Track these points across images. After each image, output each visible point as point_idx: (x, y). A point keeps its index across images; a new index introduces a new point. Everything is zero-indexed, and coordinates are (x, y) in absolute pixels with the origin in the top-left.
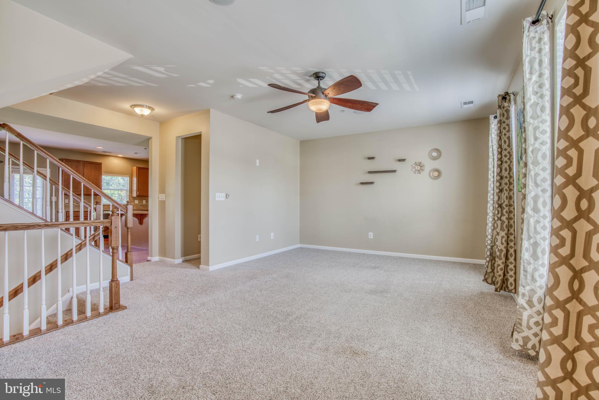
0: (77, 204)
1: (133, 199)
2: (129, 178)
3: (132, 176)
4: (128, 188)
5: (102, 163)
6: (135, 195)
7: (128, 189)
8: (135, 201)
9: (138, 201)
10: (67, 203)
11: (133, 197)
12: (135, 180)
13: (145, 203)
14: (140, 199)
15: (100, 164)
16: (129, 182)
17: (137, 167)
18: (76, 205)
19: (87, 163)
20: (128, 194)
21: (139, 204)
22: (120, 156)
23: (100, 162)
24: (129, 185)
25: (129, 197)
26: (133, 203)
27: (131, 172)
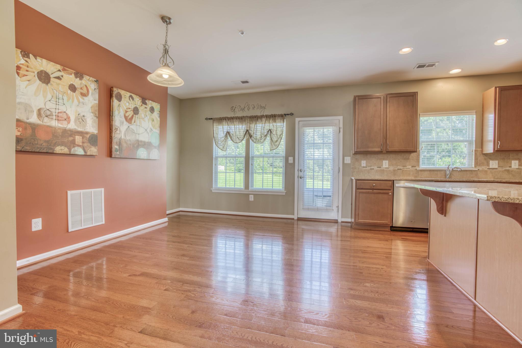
0: (379, 169)
1: (485, 159)
2: (475, 116)
3: (483, 111)
4: (472, 137)
5: (417, 92)
6: (490, 148)
7: (474, 139)
8: (491, 162)
9: (497, 161)
10: (364, 167)
11: (486, 155)
12: (491, 117)
14: (503, 159)
15: (414, 95)
16: (474, 124)
17: (496, 88)
18: (377, 170)
19: (391, 96)
20: (474, 149)
21: (500, 169)
22: (455, 71)
23: (415, 92)
24: (474, 131)
25: (476, 154)
26: (485, 167)
27: (483, 102)
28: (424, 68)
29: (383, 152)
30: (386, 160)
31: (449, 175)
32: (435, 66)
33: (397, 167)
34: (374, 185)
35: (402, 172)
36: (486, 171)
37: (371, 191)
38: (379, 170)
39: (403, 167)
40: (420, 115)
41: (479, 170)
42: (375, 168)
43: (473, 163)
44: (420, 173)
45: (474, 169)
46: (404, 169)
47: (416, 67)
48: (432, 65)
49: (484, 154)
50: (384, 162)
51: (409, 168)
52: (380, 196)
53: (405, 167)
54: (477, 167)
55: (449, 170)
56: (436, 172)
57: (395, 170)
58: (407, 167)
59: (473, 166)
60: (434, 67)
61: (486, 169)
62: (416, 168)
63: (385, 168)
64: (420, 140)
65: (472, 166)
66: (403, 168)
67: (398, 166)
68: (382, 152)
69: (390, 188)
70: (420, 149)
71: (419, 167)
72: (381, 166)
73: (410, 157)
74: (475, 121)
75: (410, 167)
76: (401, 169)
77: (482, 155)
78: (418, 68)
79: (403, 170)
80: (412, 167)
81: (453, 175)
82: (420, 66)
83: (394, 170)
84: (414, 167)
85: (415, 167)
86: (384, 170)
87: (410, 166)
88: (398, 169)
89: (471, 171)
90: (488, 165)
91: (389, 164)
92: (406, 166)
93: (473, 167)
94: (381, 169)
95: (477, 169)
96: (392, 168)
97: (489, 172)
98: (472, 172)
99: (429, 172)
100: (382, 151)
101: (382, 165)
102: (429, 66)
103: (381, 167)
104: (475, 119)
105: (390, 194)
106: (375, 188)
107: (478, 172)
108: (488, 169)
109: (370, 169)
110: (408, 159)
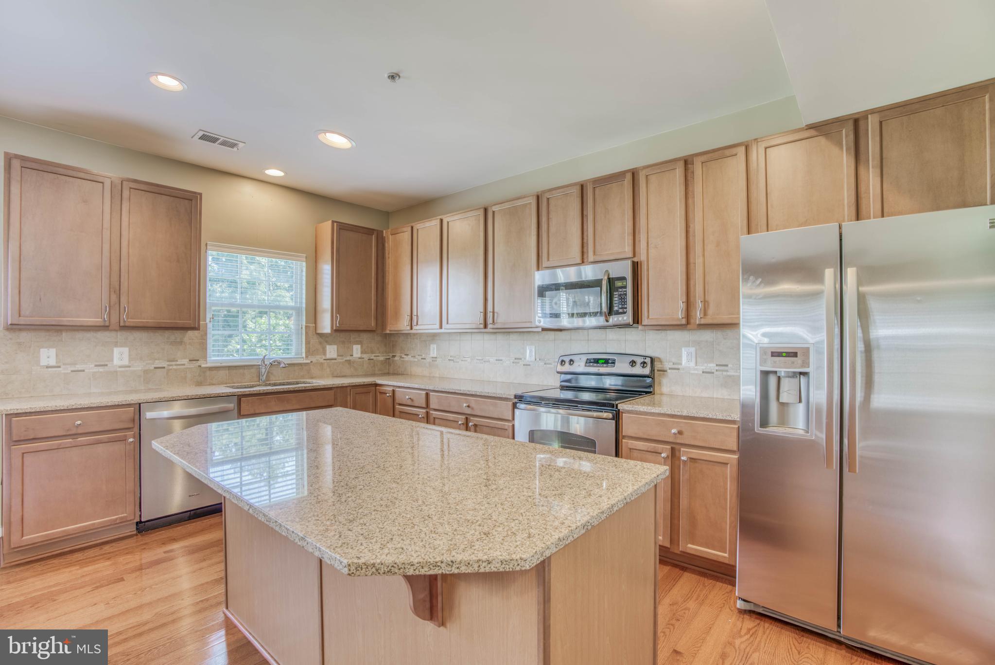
0: (101, 369)
1: (320, 343)
2: (304, 264)
3: (316, 257)
4: (301, 303)
5: (201, 194)
6: (326, 325)
7: (304, 306)
8: (328, 347)
9: (335, 347)
10: (49, 367)
11: (321, 335)
12: (326, 270)
13: (359, 355)
14: (343, 342)
15: (191, 200)
16: (304, 278)
17: (333, 222)
18: (94, 375)
19: (134, 185)
20: (304, 324)
21: (340, 360)
22: (274, 173)
23: (195, 193)
24: (304, 292)
25: (306, 333)
26: (320, 356)
27: (316, 241)
28: (216, 144)
29: (111, 328)
30: (121, 346)
31: (265, 376)
32: (238, 149)
33: (153, 364)
34: (79, 422)
35: (167, 373)
36: (321, 363)
37: (71, 440)
38: (101, 372)
39: (168, 363)
40: (206, 244)
41: (311, 362)
42: (90, 368)
43: (304, 350)
44: (208, 373)
45: (305, 361)
46: (171, 367)
47: (197, 137)
48: (233, 145)
49: (318, 334)
50: (116, 351)
51: (184, 365)
52: (100, 448)
53: (174, 363)
54: (309, 357)
55: (266, 365)
56: (241, 371)
57: (147, 370)
58: (178, 363)
59: (304, 355)
60: (235, 149)
61: (322, 361)
62: (199, 363)
63: (120, 367)
64: (208, 301)
65: (301, 355)
66: (169, 365)
67: (156, 359)
68: (108, 326)
69: (131, 425)
70: (208, 320)
71: (205, 362)
72: (106, 363)
73: (186, 339)
74: (304, 274)
75: (186, 361)
76: (164, 368)
77: (315, 335)
78: (202, 138)
79: (169, 370)
80: (190, 361)
81: (272, 374)
82: (206, 138)
83: (146, 372)
84: (194, 362)
85: (198, 360)
86: (116, 372)
87: (185, 359)
88: (155, 368)
89: (301, 364)
90: (324, 353)
91: (130, 355)
92: (177, 361)
93: (303, 358)
94: (106, 369)
95: (308, 361)
96: (138, 367)
97: (326, 364)
98: (302, 366)
99: (227, 371)
100: (107, 324)
101: (112, 360)
102: (224, 143)
103: (107, 365)
104: (304, 269)
105: (131, 440)
106: (80, 431)
107: (311, 366)
108: (324, 360)
109: (72, 371)
110: (181, 343)
